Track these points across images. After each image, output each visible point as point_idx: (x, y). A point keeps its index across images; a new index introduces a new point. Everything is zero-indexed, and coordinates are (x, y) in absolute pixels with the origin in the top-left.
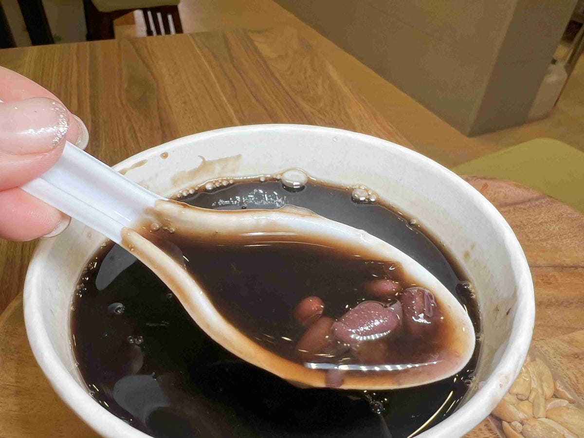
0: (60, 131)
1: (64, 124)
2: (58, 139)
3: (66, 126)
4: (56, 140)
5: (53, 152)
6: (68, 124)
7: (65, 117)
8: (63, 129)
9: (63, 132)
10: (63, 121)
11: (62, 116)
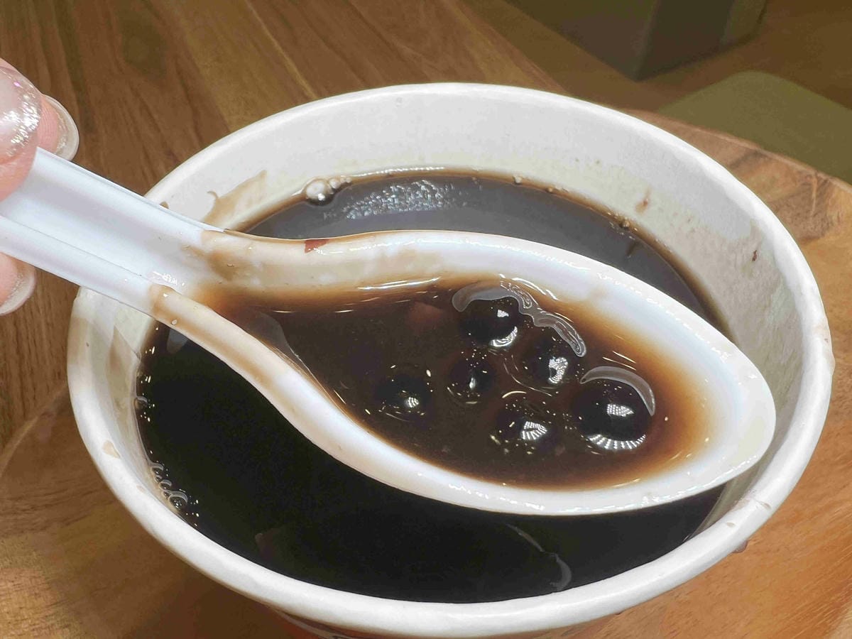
0: (23, 124)
1: (31, 112)
2: (22, 139)
3: (35, 116)
4: (18, 141)
5: (14, 163)
6: (39, 113)
7: (33, 100)
8: (31, 120)
9: (30, 127)
10: (29, 106)
11: (26, 97)
